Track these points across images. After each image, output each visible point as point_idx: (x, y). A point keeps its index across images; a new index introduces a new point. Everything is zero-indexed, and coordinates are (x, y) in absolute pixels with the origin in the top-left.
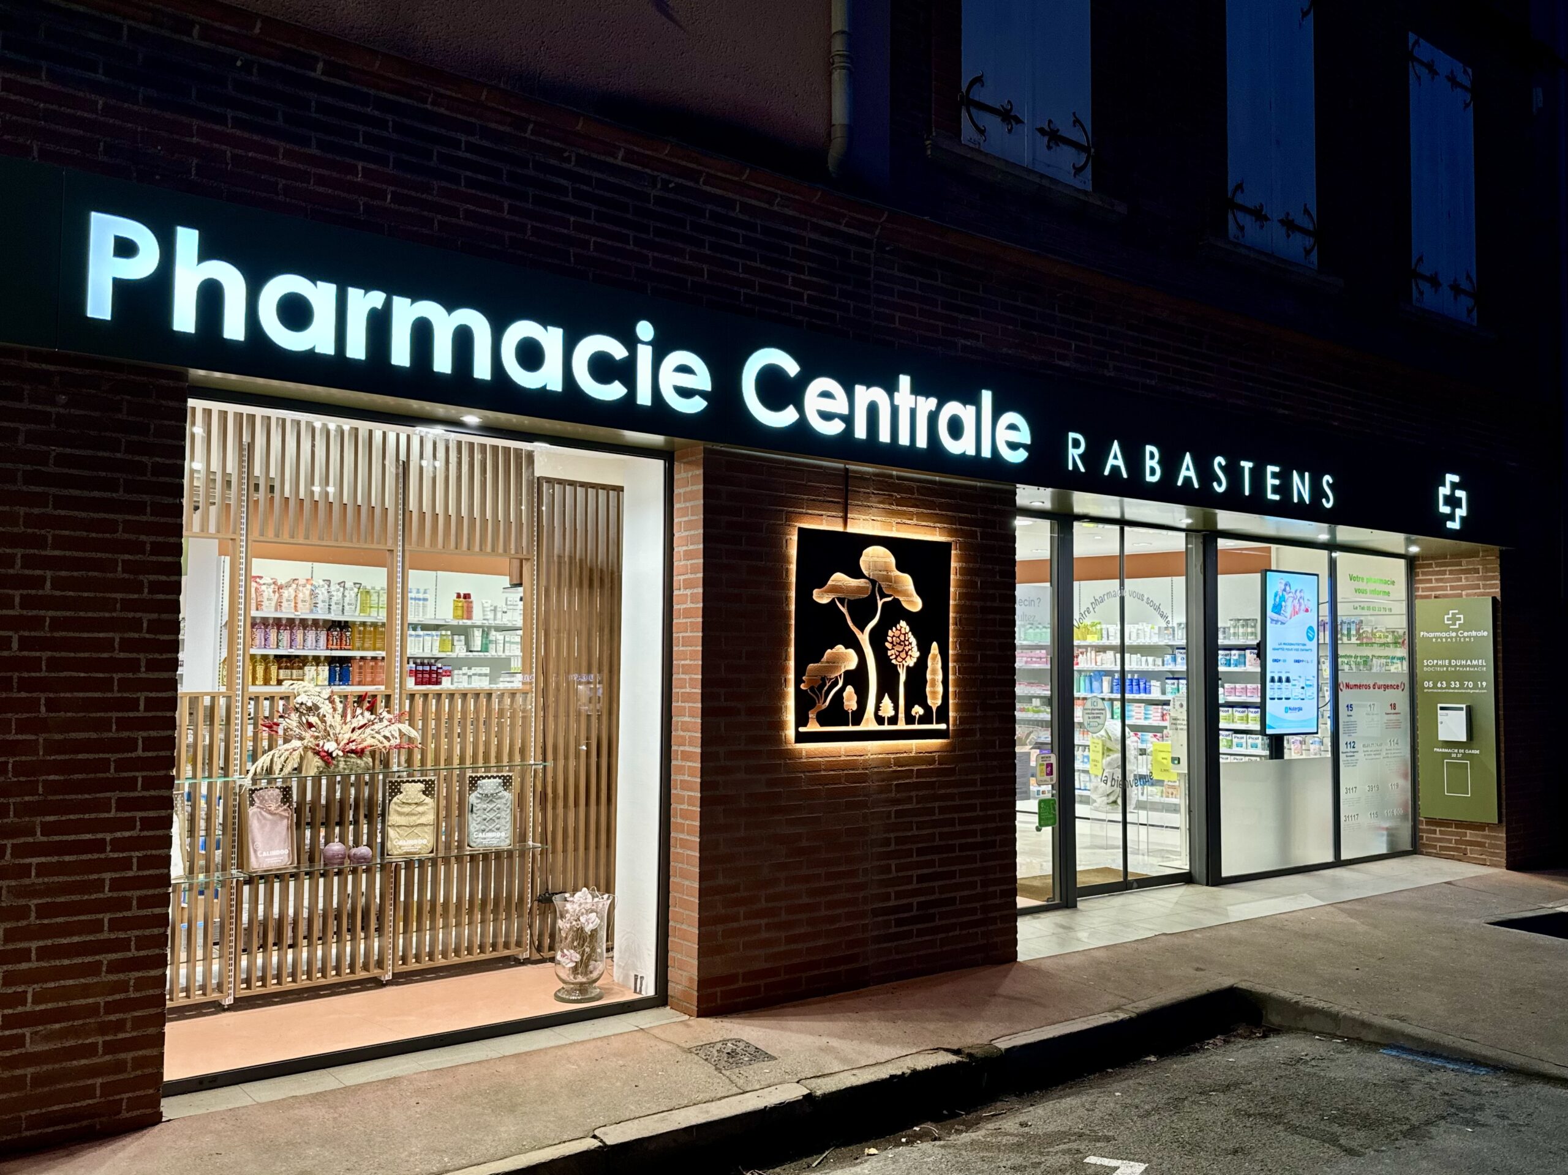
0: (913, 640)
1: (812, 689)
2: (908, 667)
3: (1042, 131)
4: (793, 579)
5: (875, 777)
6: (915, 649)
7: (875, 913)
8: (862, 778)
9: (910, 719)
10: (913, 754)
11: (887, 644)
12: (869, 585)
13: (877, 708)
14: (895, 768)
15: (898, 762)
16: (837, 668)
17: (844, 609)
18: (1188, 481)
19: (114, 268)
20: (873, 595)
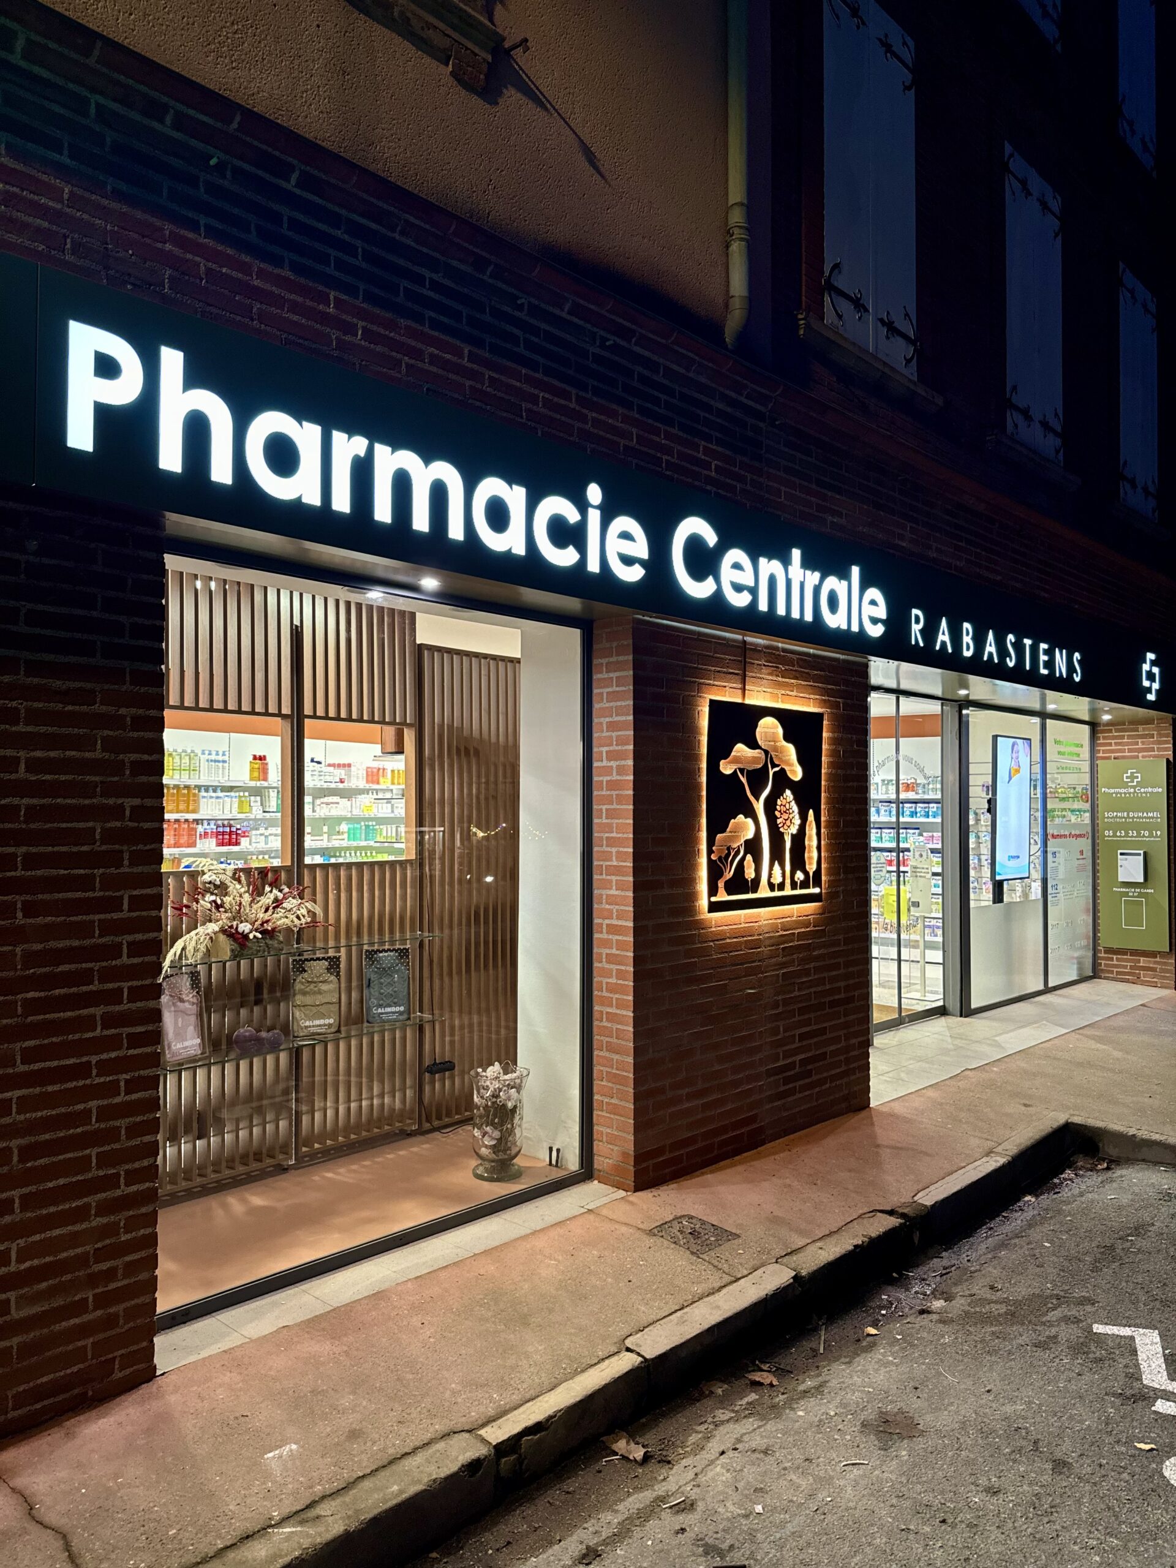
0: (795, 808)
1: (720, 858)
2: (792, 835)
3: (881, 320)
4: (704, 750)
5: (767, 942)
6: (797, 816)
7: (770, 1073)
8: (756, 944)
9: (794, 886)
10: (794, 919)
11: (777, 813)
12: (764, 757)
13: (770, 876)
14: (781, 933)
15: (785, 927)
16: (737, 838)
17: (743, 779)
18: (990, 656)
19: (93, 389)
20: (766, 765)
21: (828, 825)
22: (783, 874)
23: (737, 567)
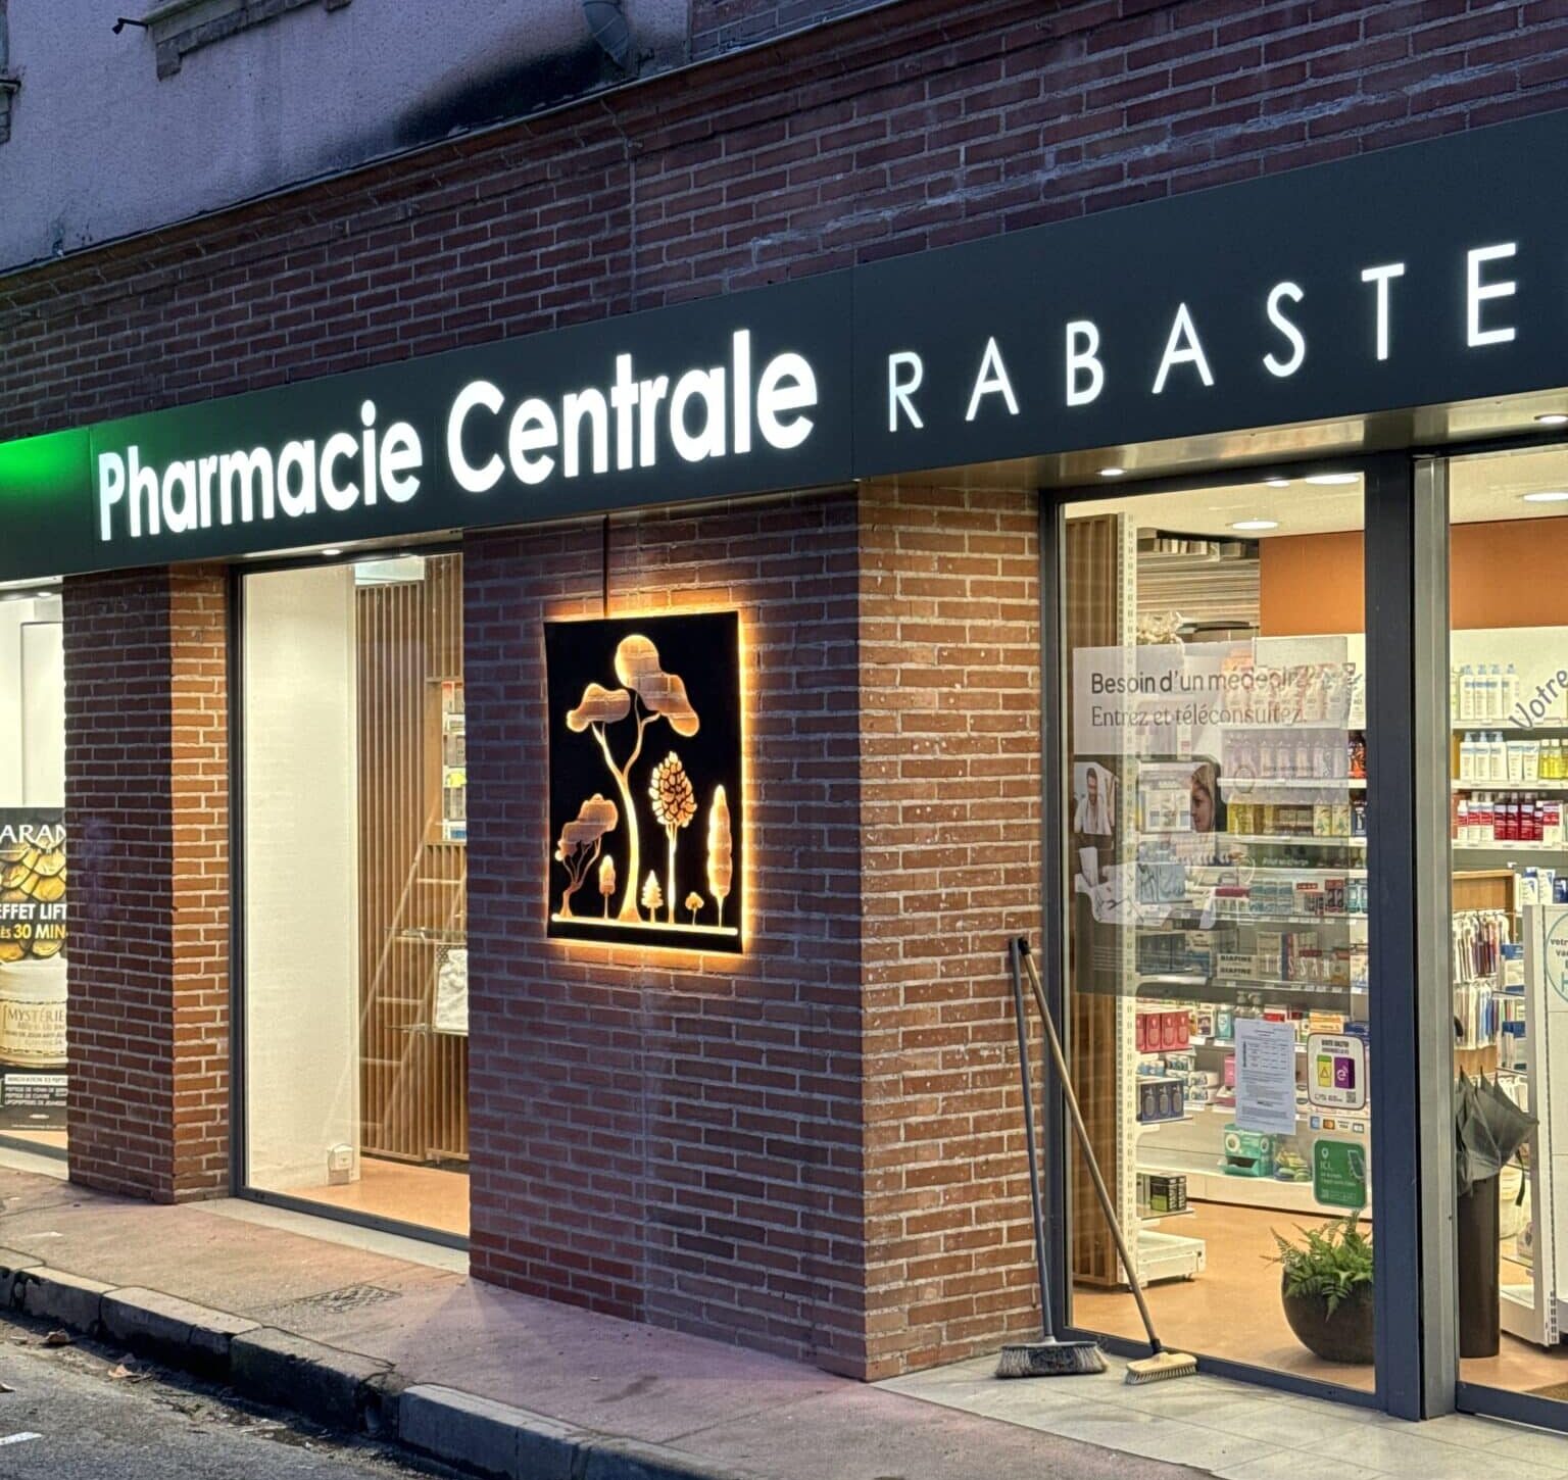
0: (687, 784)
1: (567, 858)
2: (681, 830)
6: (691, 799)
9: (684, 917)
10: (699, 974)
11: (651, 791)
12: (628, 700)
13: (640, 893)
14: (675, 993)
15: (681, 983)
16: (595, 829)
17: (601, 739)
18: (1184, 373)
19: (108, 496)
20: (632, 714)
21: (761, 814)
22: (664, 895)
23: (533, 424)
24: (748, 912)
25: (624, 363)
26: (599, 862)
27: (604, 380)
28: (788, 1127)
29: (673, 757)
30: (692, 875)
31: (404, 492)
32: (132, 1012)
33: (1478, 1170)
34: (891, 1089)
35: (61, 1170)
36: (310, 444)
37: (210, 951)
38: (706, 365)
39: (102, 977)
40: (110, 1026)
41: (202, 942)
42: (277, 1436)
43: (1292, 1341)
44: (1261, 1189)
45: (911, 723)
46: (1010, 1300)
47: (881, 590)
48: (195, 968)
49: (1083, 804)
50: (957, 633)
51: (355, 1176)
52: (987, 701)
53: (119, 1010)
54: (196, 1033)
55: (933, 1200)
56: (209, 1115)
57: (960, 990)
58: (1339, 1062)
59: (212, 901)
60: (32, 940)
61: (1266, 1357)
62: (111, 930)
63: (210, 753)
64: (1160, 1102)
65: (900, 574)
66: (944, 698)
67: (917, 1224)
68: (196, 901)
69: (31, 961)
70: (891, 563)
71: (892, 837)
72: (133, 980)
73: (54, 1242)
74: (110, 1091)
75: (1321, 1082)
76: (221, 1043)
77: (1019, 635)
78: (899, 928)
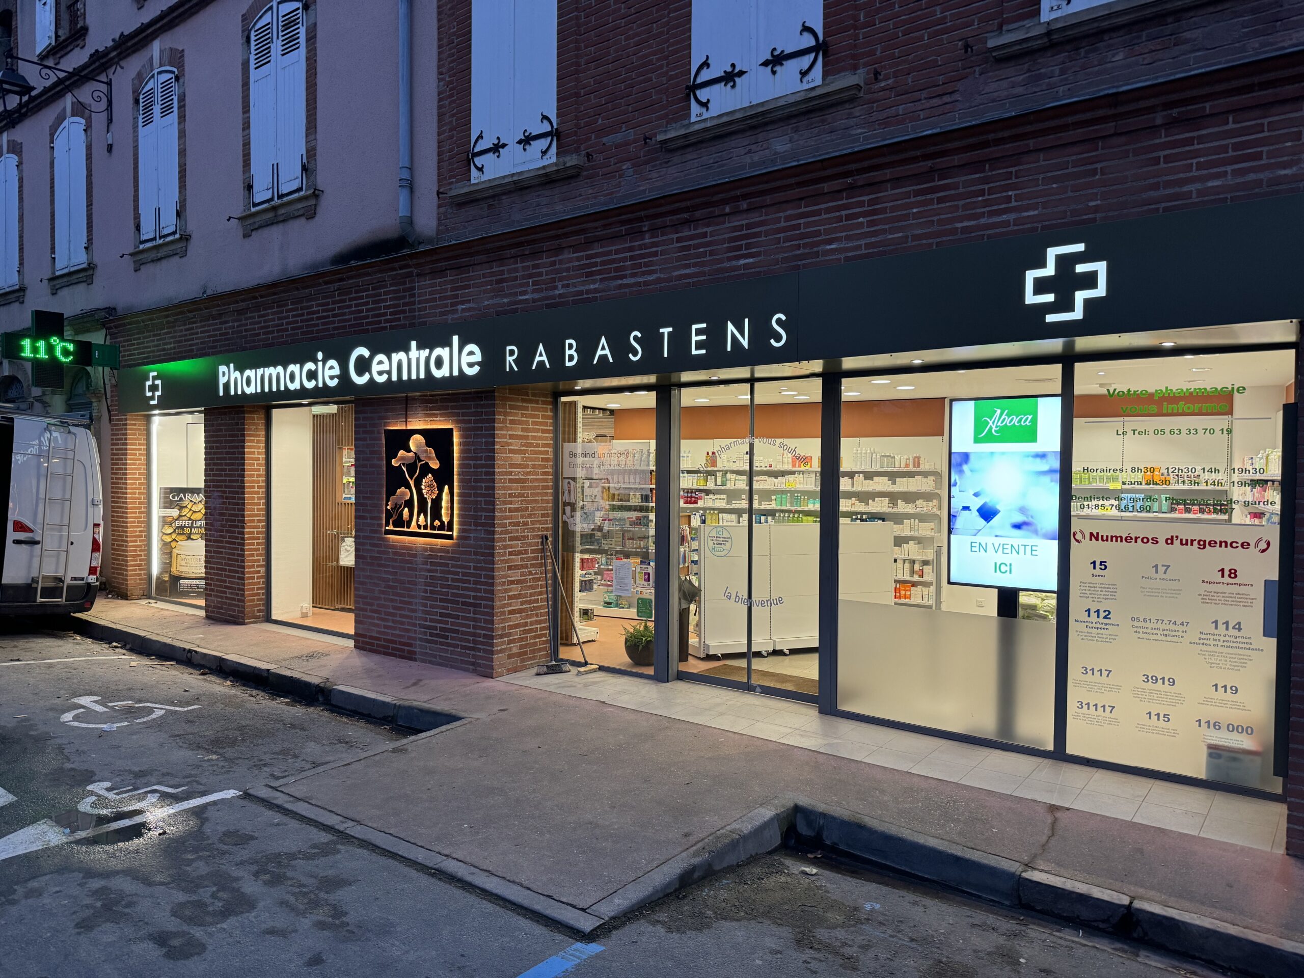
0: (435, 484)
1: (391, 508)
2: (432, 500)
5: (420, 556)
6: (436, 489)
8: (414, 556)
9: (433, 527)
10: (438, 547)
11: (422, 487)
12: (414, 455)
13: (418, 520)
16: (401, 498)
17: (404, 469)
18: (603, 358)
19: (222, 380)
20: (415, 461)
21: (460, 495)
22: (426, 521)
23: (380, 362)
24: (456, 526)
25: (414, 344)
26: (403, 510)
27: (407, 350)
28: (469, 597)
29: (430, 475)
30: (436, 514)
31: (333, 383)
32: (229, 559)
33: (684, 606)
34: (504, 584)
35: (203, 613)
36: (298, 366)
37: (258, 538)
38: (443, 346)
39: (218, 547)
40: (221, 564)
41: (255, 535)
42: (287, 704)
43: (627, 659)
44: (615, 611)
45: (511, 466)
46: (540, 650)
47: (502, 423)
48: (253, 544)
49: (566, 492)
50: (527, 437)
51: (310, 614)
52: (536, 459)
53: (224, 558)
54: (253, 566)
55: (516, 619)
56: (258, 594)
57: (526, 552)
58: (645, 574)
59: (259, 521)
60: (191, 533)
61: (620, 665)
62: (222, 531)
63: (259, 470)
64: (587, 586)
65: (508, 418)
66: (523, 458)
67: (510, 627)
68: (253, 521)
69: (190, 541)
70: (506, 414)
71: (505, 503)
72: (230, 548)
73: (202, 639)
74: (221, 586)
75: (640, 581)
76: (262, 570)
77: (547, 438)
78: (507, 532)
